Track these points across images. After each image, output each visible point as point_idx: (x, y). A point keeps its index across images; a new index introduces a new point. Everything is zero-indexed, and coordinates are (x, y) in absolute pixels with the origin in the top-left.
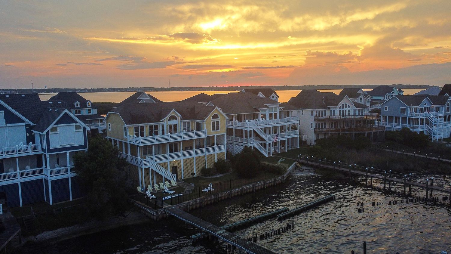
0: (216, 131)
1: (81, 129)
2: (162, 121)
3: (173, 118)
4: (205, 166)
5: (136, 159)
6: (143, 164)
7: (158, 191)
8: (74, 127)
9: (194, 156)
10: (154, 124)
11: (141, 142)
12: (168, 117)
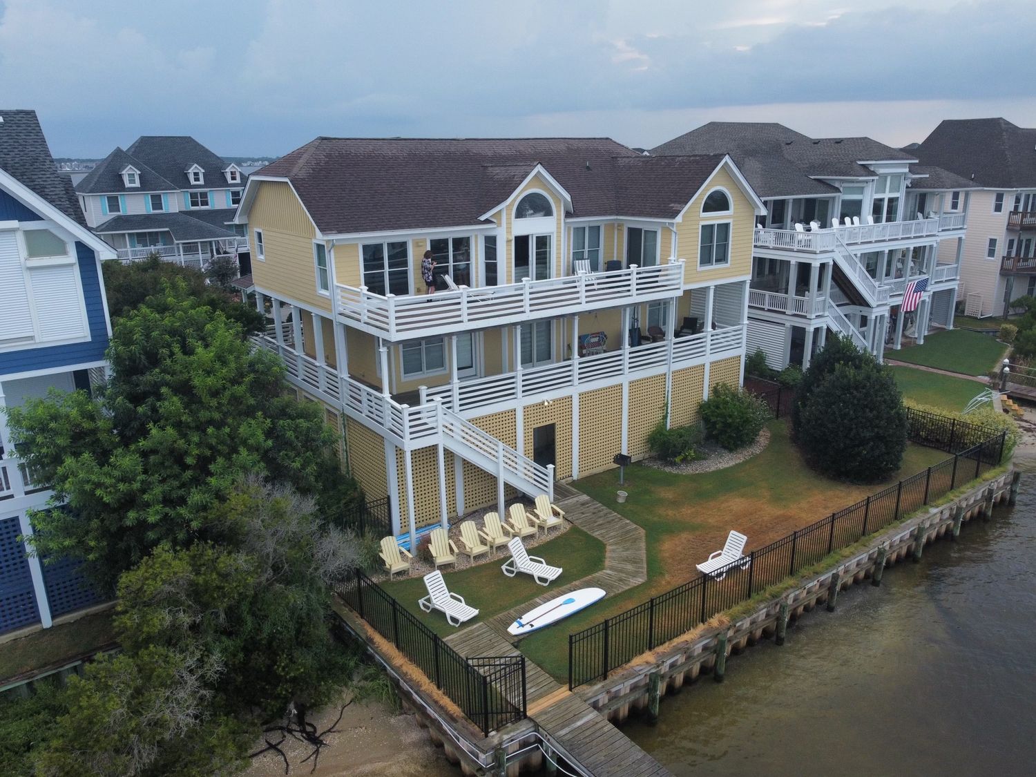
0: (715, 266)
1: (64, 252)
2: (487, 221)
3: (535, 205)
4: (665, 417)
5: (372, 398)
6: (407, 430)
7: (477, 557)
8: (20, 239)
9: (626, 379)
10: (449, 232)
11: (393, 321)
12: (514, 200)
